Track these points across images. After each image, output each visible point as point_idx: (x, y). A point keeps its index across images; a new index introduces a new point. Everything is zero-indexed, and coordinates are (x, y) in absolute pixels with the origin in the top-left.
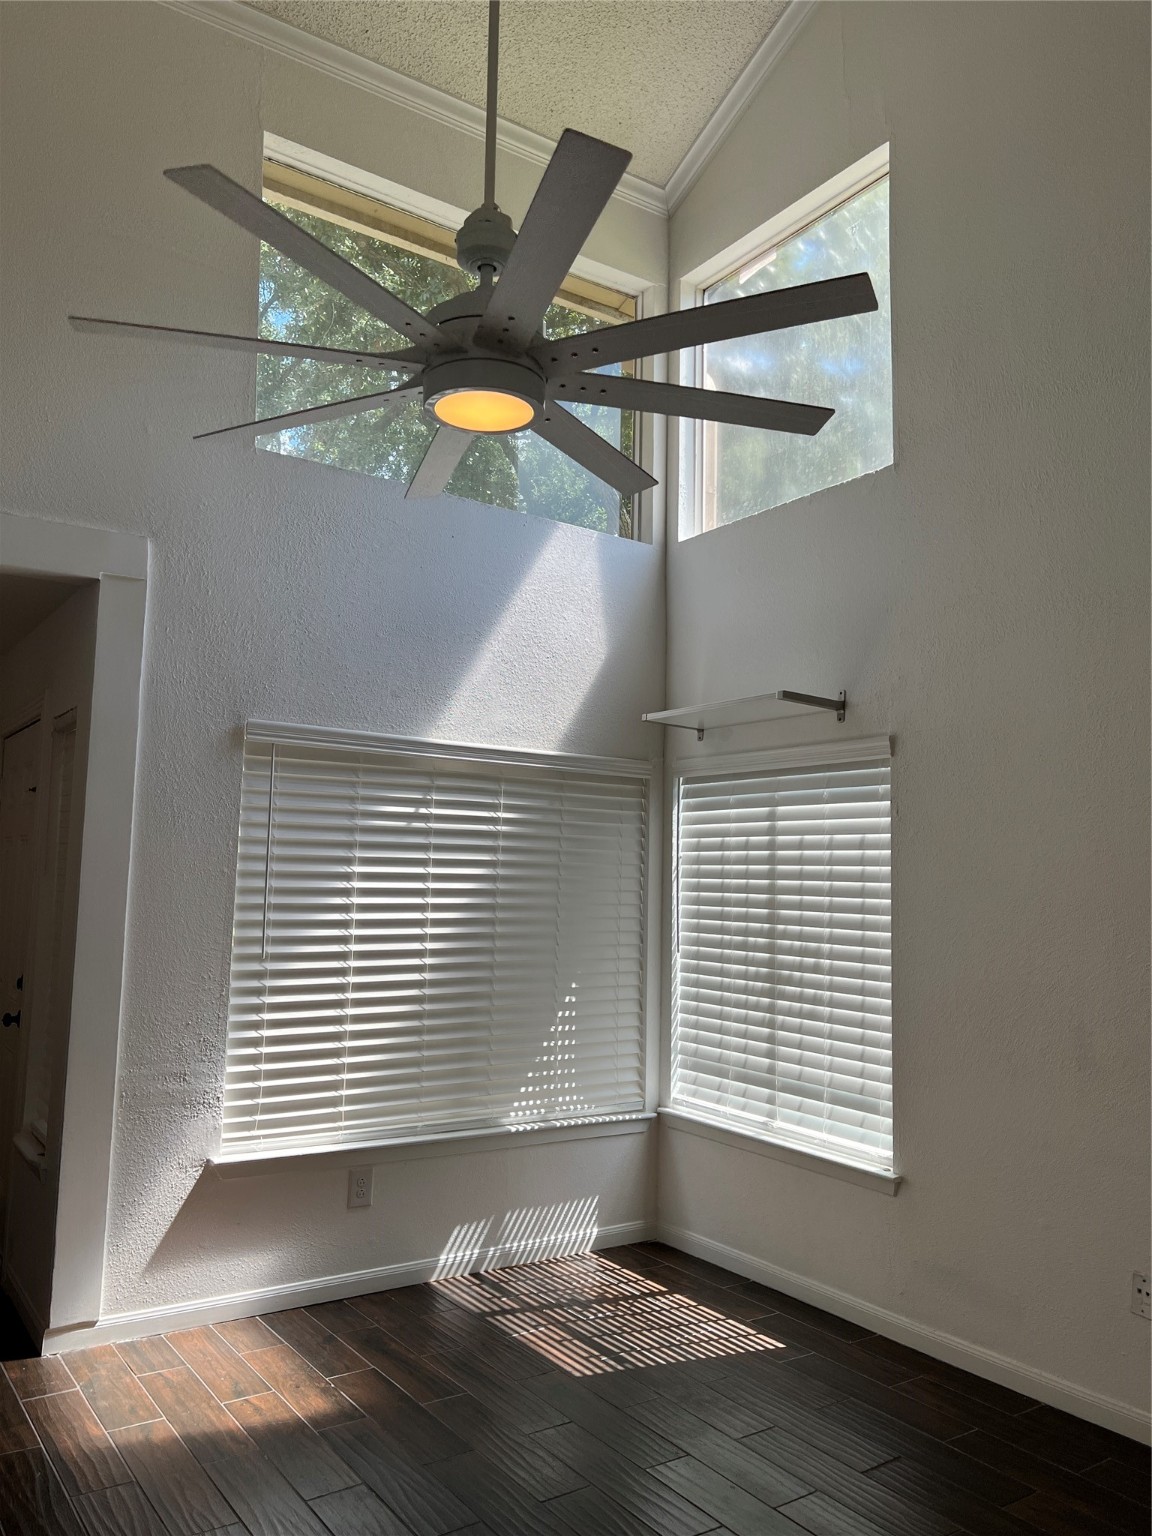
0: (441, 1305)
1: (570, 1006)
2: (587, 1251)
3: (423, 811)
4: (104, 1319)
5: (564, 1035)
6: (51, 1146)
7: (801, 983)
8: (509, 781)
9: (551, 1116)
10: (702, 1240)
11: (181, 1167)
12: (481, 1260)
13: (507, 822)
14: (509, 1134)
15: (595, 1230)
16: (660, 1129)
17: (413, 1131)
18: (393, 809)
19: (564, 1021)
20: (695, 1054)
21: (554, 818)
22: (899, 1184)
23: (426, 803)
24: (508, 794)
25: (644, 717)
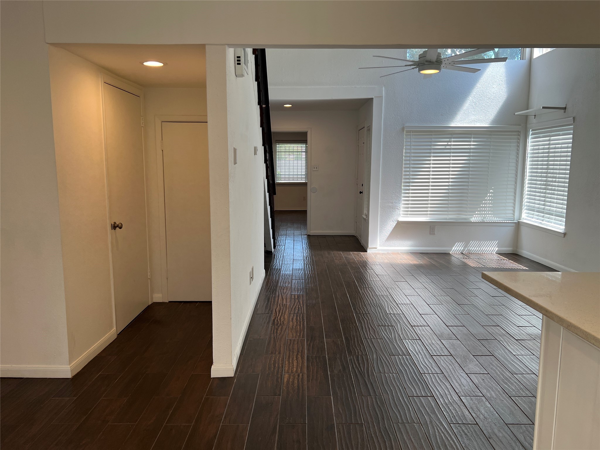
0: (453, 258)
1: (491, 193)
2: (494, 253)
3: (449, 143)
4: (379, 248)
5: (489, 200)
6: (368, 216)
7: (552, 186)
8: (474, 134)
9: (485, 219)
10: (526, 252)
11: (393, 221)
12: (463, 250)
13: (473, 145)
14: (471, 222)
15: (497, 249)
16: (518, 225)
17: (446, 219)
18: (441, 144)
19: (489, 196)
20: (529, 206)
21: (488, 143)
22: (565, 234)
23: (450, 142)
24: (474, 138)
25: (516, 114)
